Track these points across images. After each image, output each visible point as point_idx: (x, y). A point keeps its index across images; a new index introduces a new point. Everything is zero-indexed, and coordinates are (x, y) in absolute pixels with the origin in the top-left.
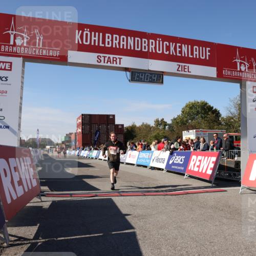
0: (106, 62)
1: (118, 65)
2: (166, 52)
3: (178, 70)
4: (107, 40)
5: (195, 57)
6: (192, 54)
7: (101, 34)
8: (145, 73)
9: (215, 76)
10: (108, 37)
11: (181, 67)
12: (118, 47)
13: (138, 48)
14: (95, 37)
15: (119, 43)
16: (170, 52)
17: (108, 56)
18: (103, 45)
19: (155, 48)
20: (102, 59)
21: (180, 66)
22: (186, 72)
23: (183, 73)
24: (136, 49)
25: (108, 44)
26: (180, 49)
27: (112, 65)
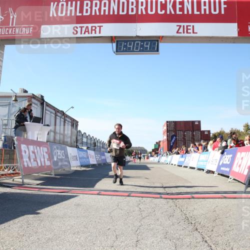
0: (83, 32)
1: (98, 35)
2: (161, 11)
3: (178, 32)
4: (85, 8)
5: (203, 12)
6: (199, 9)
7: (79, 3)
8: (134, 41)
9: (236, 34)
10: (87, 4)
11: (182, 28)
12: (98, 13)
13: (123, 11)
14: (71, 6)
15: (100, 10)
16: (166, 11)
17: (85, 25)
18: (81, 14)
19: (146, 9)
20: (79, 30)
21: (180, 26)
22: (190, 33)
23: (186, 35)
24: (121, 13)
25: (87, 12)
26: (181, 6)
27: (90, 35)
